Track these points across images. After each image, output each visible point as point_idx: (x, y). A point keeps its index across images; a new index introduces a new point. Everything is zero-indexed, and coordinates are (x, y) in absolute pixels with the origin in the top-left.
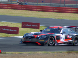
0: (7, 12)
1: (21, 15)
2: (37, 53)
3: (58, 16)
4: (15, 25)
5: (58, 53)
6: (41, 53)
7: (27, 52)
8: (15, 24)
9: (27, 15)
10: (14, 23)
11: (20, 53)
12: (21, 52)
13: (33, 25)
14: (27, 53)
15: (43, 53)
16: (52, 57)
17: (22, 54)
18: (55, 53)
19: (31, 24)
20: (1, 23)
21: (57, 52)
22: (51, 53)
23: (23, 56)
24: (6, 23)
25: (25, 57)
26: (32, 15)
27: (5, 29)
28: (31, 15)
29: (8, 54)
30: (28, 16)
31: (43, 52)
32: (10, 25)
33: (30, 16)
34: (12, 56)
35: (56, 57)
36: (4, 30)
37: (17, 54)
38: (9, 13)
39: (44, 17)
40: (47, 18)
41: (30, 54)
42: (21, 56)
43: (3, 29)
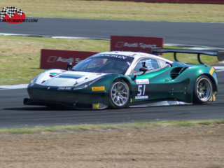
0: (68, 8)
1: (107, 16)
2: (156, 126)
3: (219, 16)
4: (91, 47)
5: (219, 123)
6: (169, 124)
7: (128, 124)
8: (92, 42)
9: (126, 14)
10: (89, 41)
11: (109, 128)
12: (109, 125)
13: (145, 43)
14: (127, 127)
15: (175, 124)
16: (203, 136)
17: (113, 129)
18: (210, 124)
19: (139, 42)
20: (51, 42)
21: (217, 120)
22: (200, 124)
23: (117, 137)
24: (65, 41)
25: (123, 138)
26: (139, 16)
27: (62, 58)
28: (138, 14)
29: (72, 132)
30: (130, 17)
31: (175, 121)
32: (76, 47)
33: (134, 19)
34: (85, 137)
35: (215, 136)
36: (58, 60)
37: (98, 131)
38: (72, 11)
39: (175, 19)
40: (184, 20)
41: (136, 128)
42: (110, 137)
43: (57, 58)
